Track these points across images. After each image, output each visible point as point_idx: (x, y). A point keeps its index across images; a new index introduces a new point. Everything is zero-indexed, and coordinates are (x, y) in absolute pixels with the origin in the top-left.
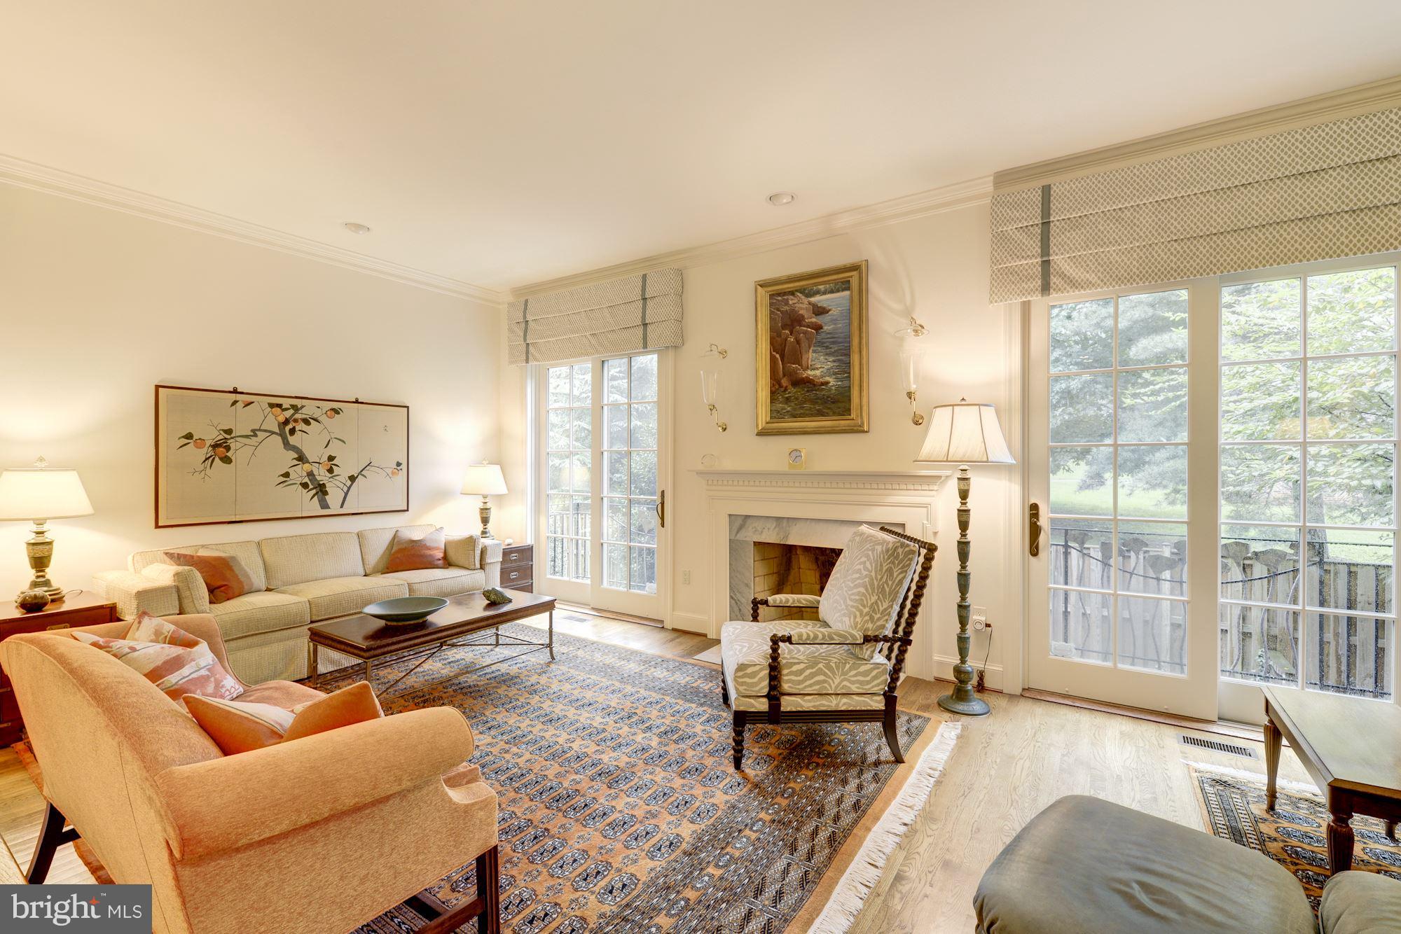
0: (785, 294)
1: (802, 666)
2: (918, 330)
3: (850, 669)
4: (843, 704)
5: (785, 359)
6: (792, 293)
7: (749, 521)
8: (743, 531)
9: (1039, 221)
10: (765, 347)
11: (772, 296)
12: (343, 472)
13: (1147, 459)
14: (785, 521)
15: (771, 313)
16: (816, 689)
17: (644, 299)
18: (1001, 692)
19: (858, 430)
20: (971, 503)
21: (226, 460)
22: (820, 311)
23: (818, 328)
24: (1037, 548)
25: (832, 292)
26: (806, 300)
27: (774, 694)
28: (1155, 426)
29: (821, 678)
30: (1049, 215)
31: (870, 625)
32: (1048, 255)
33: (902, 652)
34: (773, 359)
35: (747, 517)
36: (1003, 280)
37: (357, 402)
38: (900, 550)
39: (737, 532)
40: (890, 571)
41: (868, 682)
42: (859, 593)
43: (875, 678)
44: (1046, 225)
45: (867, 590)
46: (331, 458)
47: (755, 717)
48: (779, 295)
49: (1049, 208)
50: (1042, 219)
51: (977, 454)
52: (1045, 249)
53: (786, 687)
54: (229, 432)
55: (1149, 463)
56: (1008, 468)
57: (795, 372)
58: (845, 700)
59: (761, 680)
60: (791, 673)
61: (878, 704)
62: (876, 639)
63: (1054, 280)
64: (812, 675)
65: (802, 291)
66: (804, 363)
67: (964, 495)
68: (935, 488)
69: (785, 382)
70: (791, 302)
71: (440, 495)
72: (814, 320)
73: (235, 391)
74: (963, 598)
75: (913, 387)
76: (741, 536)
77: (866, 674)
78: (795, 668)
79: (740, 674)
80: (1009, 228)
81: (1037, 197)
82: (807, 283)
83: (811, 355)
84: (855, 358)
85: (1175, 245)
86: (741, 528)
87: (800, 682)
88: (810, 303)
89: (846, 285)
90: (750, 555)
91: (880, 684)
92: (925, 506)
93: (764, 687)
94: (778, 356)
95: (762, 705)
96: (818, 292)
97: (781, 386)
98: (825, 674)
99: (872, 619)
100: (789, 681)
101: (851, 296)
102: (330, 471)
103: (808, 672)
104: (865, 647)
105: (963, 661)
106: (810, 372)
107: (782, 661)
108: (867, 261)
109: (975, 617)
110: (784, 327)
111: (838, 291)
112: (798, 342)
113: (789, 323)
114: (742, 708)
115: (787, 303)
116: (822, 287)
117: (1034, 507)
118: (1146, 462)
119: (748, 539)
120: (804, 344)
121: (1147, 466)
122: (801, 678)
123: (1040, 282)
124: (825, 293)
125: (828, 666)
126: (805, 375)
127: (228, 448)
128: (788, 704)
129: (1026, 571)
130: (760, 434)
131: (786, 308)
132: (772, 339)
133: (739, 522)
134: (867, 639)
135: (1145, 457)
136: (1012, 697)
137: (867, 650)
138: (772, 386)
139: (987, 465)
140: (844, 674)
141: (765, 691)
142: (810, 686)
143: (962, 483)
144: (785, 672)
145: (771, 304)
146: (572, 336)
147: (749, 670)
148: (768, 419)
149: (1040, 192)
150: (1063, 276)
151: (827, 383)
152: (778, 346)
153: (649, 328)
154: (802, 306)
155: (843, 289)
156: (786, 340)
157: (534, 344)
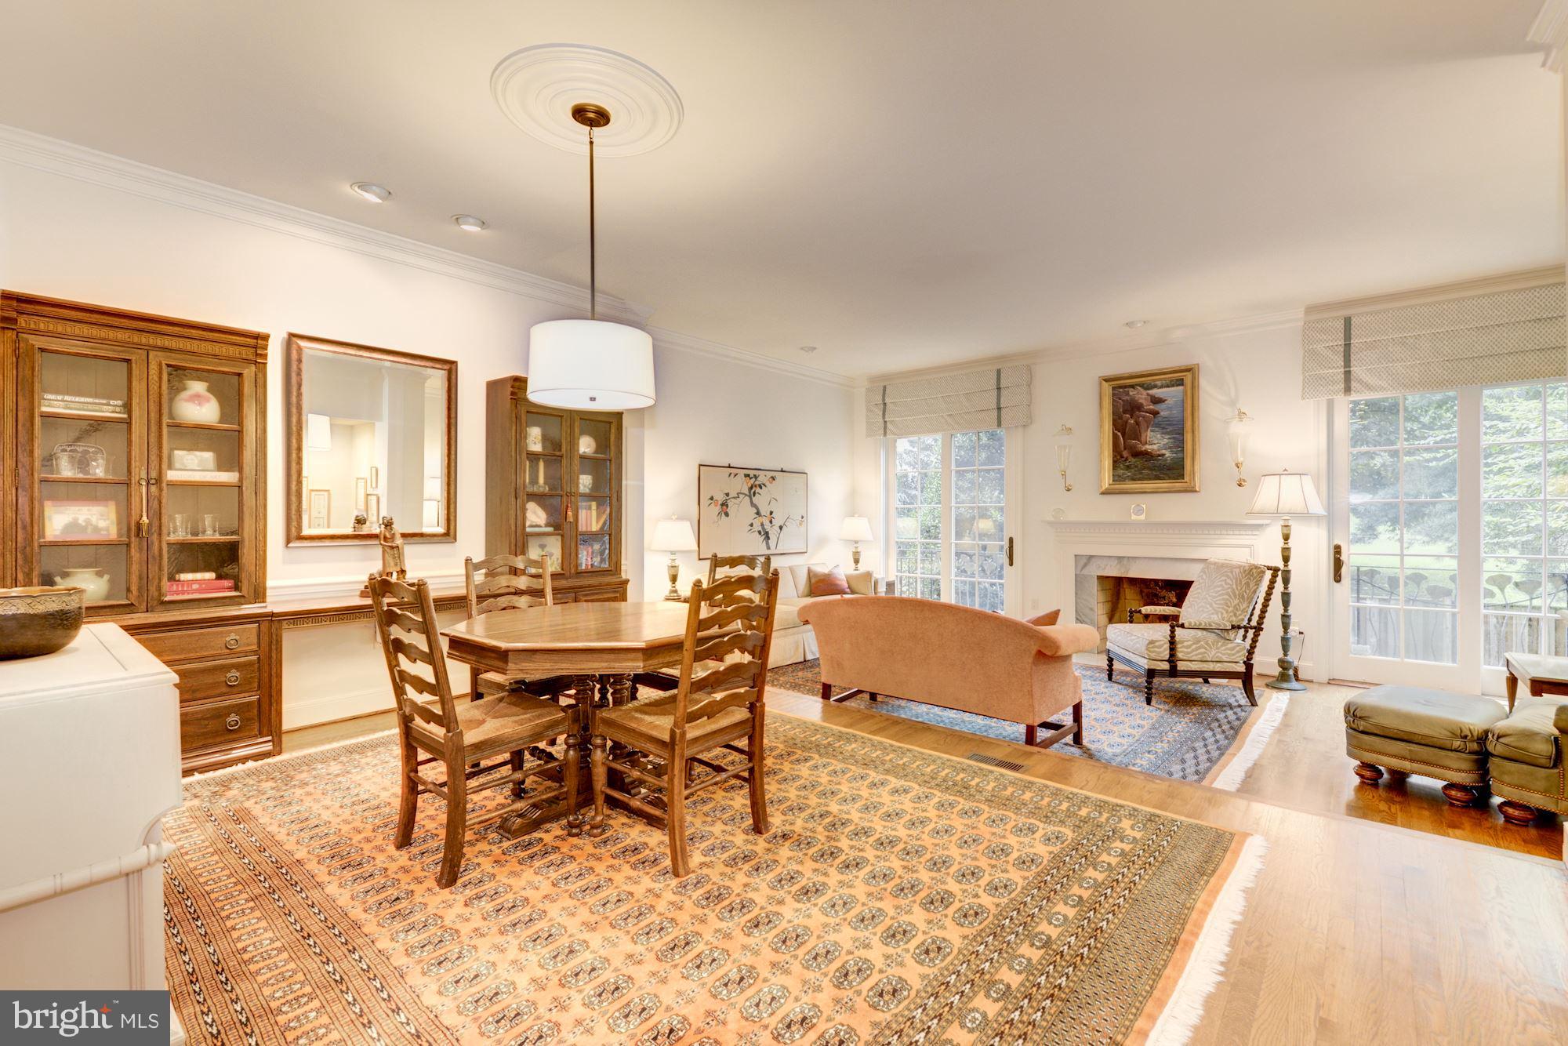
0: (1126, 387)
1: (1190, 643)
2: (1241, 414)
3: (1222, 646)
4: (1218, 667)
5: (1126, 436)
6: (1133, 387)
7: (1093, 560)
8: (1088, 567)
9: (1342, 342)
10: (1108, 427)
11: (1114, 388)
12: (777, 522)
13: (1427, 511)
14: (1126, 560)
15: (1113, 401)
16: (1199, 657)
17: (999, 389)
18: (1312, 682)
19: (1192, 490)
20: (1291, 543)
21: (727, 515)
22: (1157, 401)
23: (1155, 413)
24: (1340, 576)
25: (1168, 386)
26: (1145, 392)
27: (1172, 659)
28: (1436, 476)
29: (1203, 650)
30: (1350, 339)
31: (1234, 619)
32: (1350, 367)
33: (1256, 635)
34: (1115, 437)
35: (1091, 557)
36: (1312, 384)
37: (782, 471)
38: (1254, 571)
39: (1082, 568)
40: (1248, 584)
41: (1233, 655)
42: (1223, 599)
43: (1238, 652)
44: (1347, 346)
45: (1230, 596)
46: (771, 513)
47: (1162, 673)
48: (1120, 387)
49: (1350, 334)
50: (1345, 341)
51: (1299, 507)
52: (1347, 362)
53: (1180, 655)
54: (727, 495)
55: (1429, 515)
56: (1318, 518)
57: (1135, 446)
58: (1219, 665)
59: (1165, 650)
60: (1183, 647)
61: (1241, 668)
62: (1239, 627)
63: (1353, 384)
64: (1197, 649)
65: (1142, 385)
66: (1143, 438)
67: (1286, 538)
68: (1257, 533)
69: (1125, 454)
70: (1131, 393)
71: (822, 541)
72: (1151, 407)
73: (729, 467)
74: (1286, 610)
75: (1241, 459)
76: (1085, 572)
77: (1233, 649)
78: (1185, 644)
79: (1151, 646)
80: (1319, 347)
81: (1340, 325)
82: (1146, 380)
83: (1149, 433)
84: (1188, 437)
85: (1447, 363)
86: (1085, 565)
87: (1189, 653)
88: (1148, 394)
89: (1180, 382)
90: (1094, 587)
91: (1242, 656)
92: (1249, 547)
93: (1166, 655)
94: (1119, 434)
95: (1166, 666)
96: (1155, 386)
97: (1122, 457)
98: (1205, 648)
99: (1235, 615)
100: (1182, 652)
101: (1185, 392)
102: (771, 522)
103: (1194, 647)
104: (1230, 632)
105: (1286, 654)
106: (1148, 447)
107: (1177, 638)
108: (1198, 364)
109: (1294, 628)
110: (1125, 412)
111: (1173, 386)
112: (1137, 423)
113: (1129, 409)
114: (1152, 667)
115: (1128, 394)
116: (1159, 383)
117: (1338, 550)
118: (1425, 514)
119: (1092, 574)
120: (1143, 425)
121: (1426, 518)
122: (1189, 650)
123: (1343, 386)
124: (1161, 387)
125: (1207, 643)
126: (1144, 449)
127: (727, 506)
128: (1181, 666)
129: (1331, 593)
130: (1103, 493)
131: (1128, 398)
132: (1114, 421)
133: (1083, 562)
134: (1233, 627)
135: (1424, 509)
136: (1320, 683)
137: (1232, 635)
138: (1114, 456)
139: (1305, 516)
140: (1217, 648)
141: (1167, 657)
142: (1196, 655)
143: (1285, 528)
144: (1179, 646)
145: (1113, 395)
146: (928, 416)
147: (1157, 644)
148: (1111, 482)
149: (1343, 322)
150: (1360, 381)
151: (1163, 455)
152: (1119, 425)
153: (1003, 411)
154: (1141, 396)
155: (1178, 385)
156: (1126, 422)
157: (891, 422)
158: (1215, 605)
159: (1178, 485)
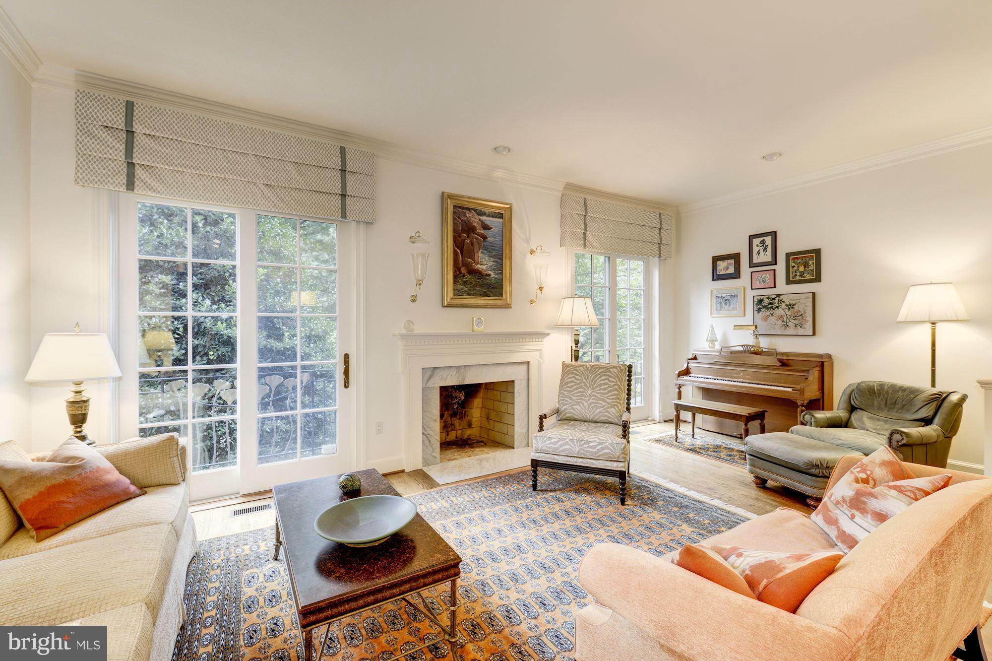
0: (463, 208)
2: (532, 252)
5: (464, 254)
6: (468, 209)
7: (437, 371)
8: (432, 380)
9: (583, 213)
10: (450, 243)
11: (455, 207)
14: (463, 368)
15: (454, 218)
19: (508, 306)
22: (486, 227)
23: (485, 238)
25: (492, 216)
26: (477, 217)
30: (587, 212)
32: (586, 230)
34: (455, 252)
35: (435, 368)
39: (428, 381)
44: (586, 216)
48: (460, 207)
52: (585, 227)
57: (470, 264)
65: (475, 210)
66: (476, 259)
69: (463, 270)
70: (468, 215)
72: (482, 232)
75: (543, 285)
76: (430, 384)
82: (478, 207)
83: (480, 255)
84: (506, 262)
86: (430, 377)
88: (480, 220)
89: (500, 215)
90: (437, 397)
92: (540, 350)
94: (459, 251)
96: (485, 214)
97: (461, 273)
101: (504, 224)
106: (479, 266)
108: (512, 204)
110: (463, 231)
111: (496, 217)
112: (472, 244)
113: (466, 229)
115: (465, 215)
116: (487, 213)
119: (435, 385)
120: (476, 246)
123: (582, 241)
124: (489, 217)
126: (477, 268)
130: (445, 306)
131: (465, 218)
132: (455, 238)
133: (429, 373)
138: (455, 272)
145: (455, 213)
148: (452, 295)
149: (584, 200)
151: (489, 275)
152: (459, 244)
153: (348, 200)
154: (475, 220)
155: (499, 218)
156: (464, 241)
157: (144, 167)
158: (608, 401)
159: (499, 302)
